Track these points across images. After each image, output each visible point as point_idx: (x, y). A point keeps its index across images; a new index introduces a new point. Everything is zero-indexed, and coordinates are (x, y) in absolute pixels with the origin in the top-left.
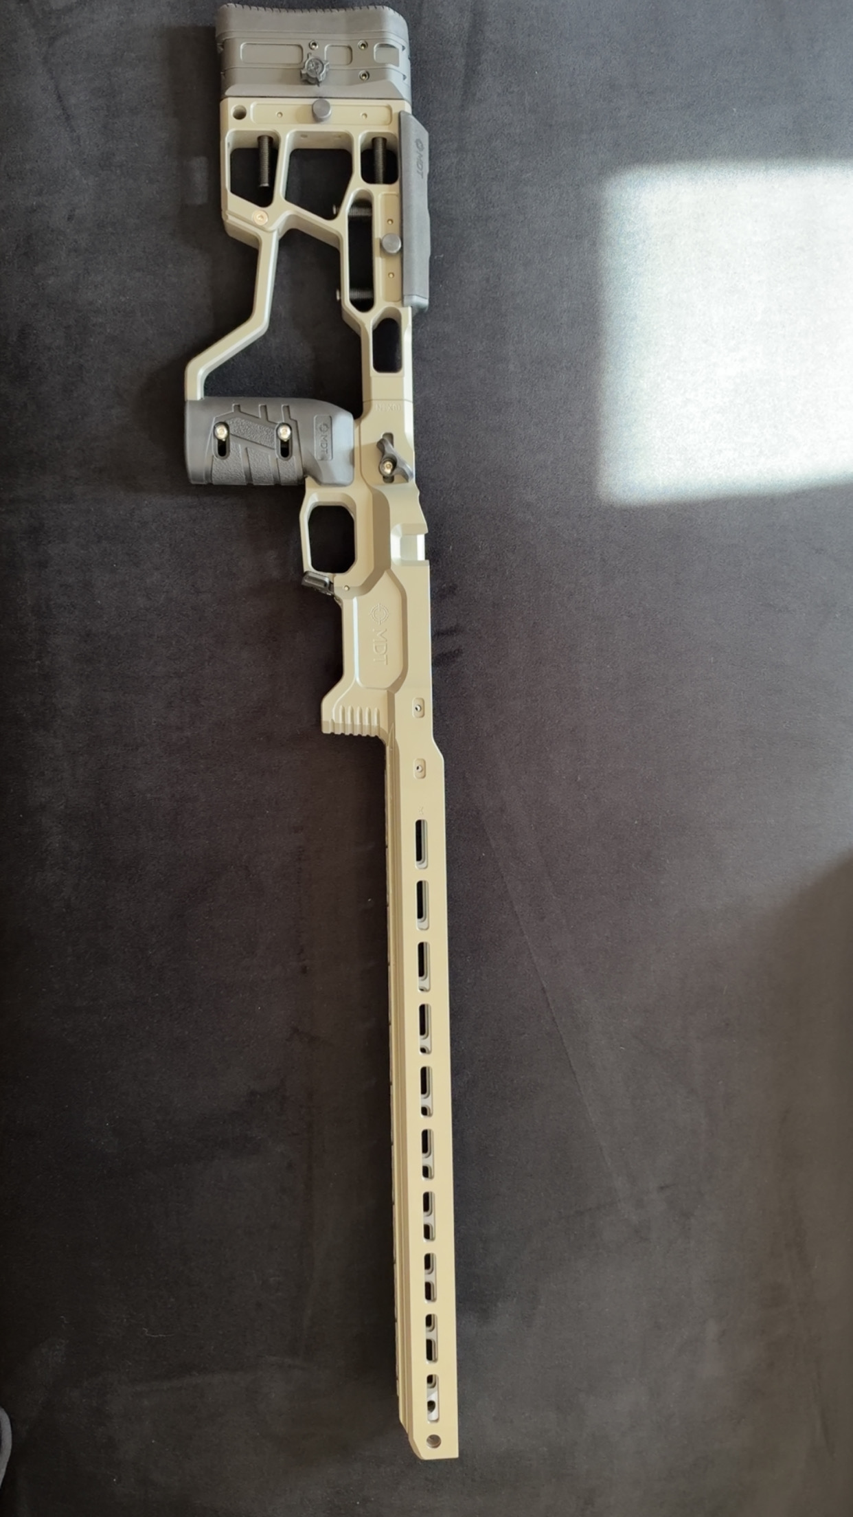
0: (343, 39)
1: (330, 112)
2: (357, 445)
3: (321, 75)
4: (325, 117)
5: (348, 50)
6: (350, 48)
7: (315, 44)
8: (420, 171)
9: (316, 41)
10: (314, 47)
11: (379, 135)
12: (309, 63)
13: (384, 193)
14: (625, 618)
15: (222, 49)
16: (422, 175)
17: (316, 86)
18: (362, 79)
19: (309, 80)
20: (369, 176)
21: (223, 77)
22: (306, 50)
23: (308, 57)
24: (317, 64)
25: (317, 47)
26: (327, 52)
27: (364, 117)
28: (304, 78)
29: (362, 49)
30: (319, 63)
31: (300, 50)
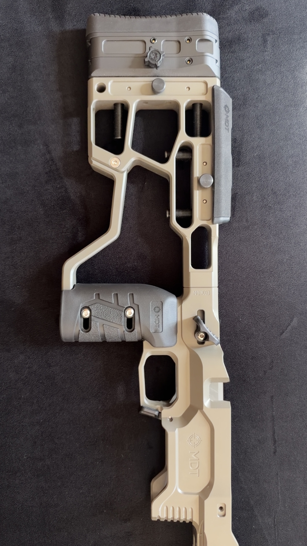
0: (174, 36)
1: (165, 87)
2: (179, 319)
3: (159, 62)
4: (161, 91)
5: (178, 43)
6: (179, 42)
7: (155, 40)
8: (227, 128)
9: (155, 38)
10: (154, 41)
11: (198, 102)
12: (150, 54)
13: (200, 143)
15: (90, 44)
16: (228, 130)
17: (155, 69)
18: (187, 63)
19: (151, 65)
20: (191, 132)
21: (90, 64)
22: (148, 44)
23: (150, 49)
24: (156, 54)
25: (156, 41)
26: (163, 44)
27: (188, 89)
28: (147, 64)
29: (187, 43)
30: (157, 53)
31: (144, 44)
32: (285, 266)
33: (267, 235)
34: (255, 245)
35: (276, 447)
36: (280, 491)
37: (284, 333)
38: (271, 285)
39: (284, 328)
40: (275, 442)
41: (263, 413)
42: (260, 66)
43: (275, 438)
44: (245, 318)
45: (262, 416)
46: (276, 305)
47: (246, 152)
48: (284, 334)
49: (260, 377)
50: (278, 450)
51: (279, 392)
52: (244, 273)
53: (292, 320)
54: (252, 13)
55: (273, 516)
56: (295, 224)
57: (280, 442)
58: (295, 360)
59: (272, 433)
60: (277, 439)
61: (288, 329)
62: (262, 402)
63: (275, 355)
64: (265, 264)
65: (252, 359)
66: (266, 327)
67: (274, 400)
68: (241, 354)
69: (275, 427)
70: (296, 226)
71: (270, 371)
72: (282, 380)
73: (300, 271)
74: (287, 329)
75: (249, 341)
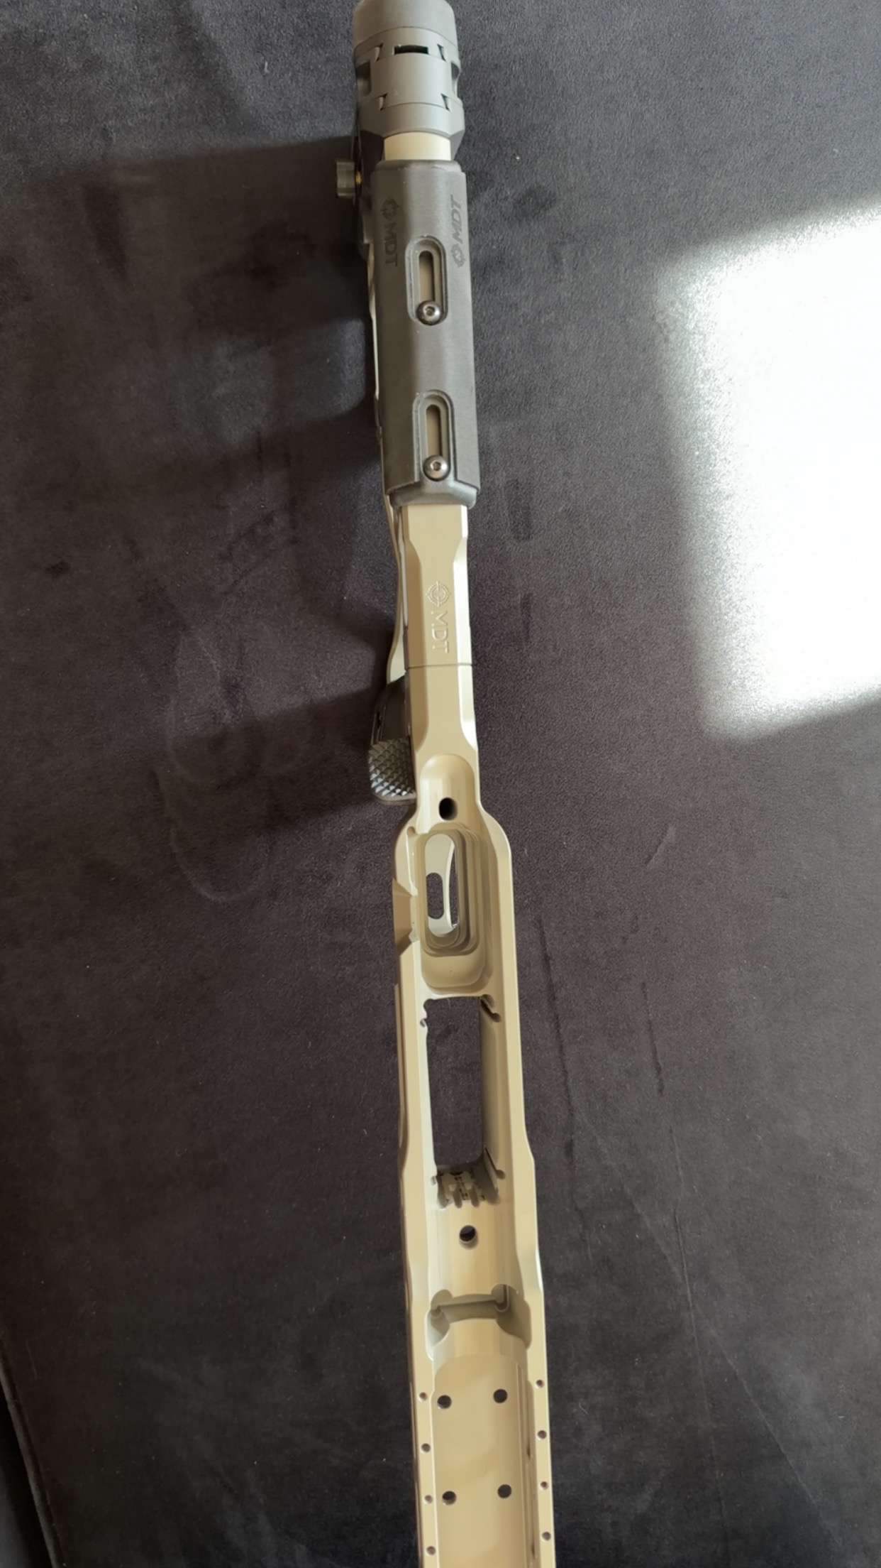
32: (639, 728)
33: (598, 672)
34: (575, 694)
35: (661, 1080)
36: (679, 1161)
37: (651, 859)
38: (615, 769)
39: (650, 851)
40: (659, 1070)
41: (628, 1018)
42: (553, 314)
43: (658, 1064)
44: (573, 838)
45: (628, 1025)
46: (630, 807)
47: (541, 506)
48: (651, 861)
49: (616, 950)
50: (666, 1084)
51: (656, 975)
52: (560, 753)
53: (666, 832)
54: (520, 203)
55: (672, 1210)
56: (652, 644)
57: (668, 1070)
58: (681, 909)
59: (651, 1055)
60: (661, 1064)
61: (658, 850)
62: (626, 998)
63: (640, 904)
64: (601, 730)
65: (597, 917)
66: (615, 851)
67: (648, 990)
68: (574, 911)
69: (655, 1042)
70: (654, 647)
71: (634, 935)
72: (659, 951)
73: (670, 735)
74: (656, 851)
75: (585, 884)
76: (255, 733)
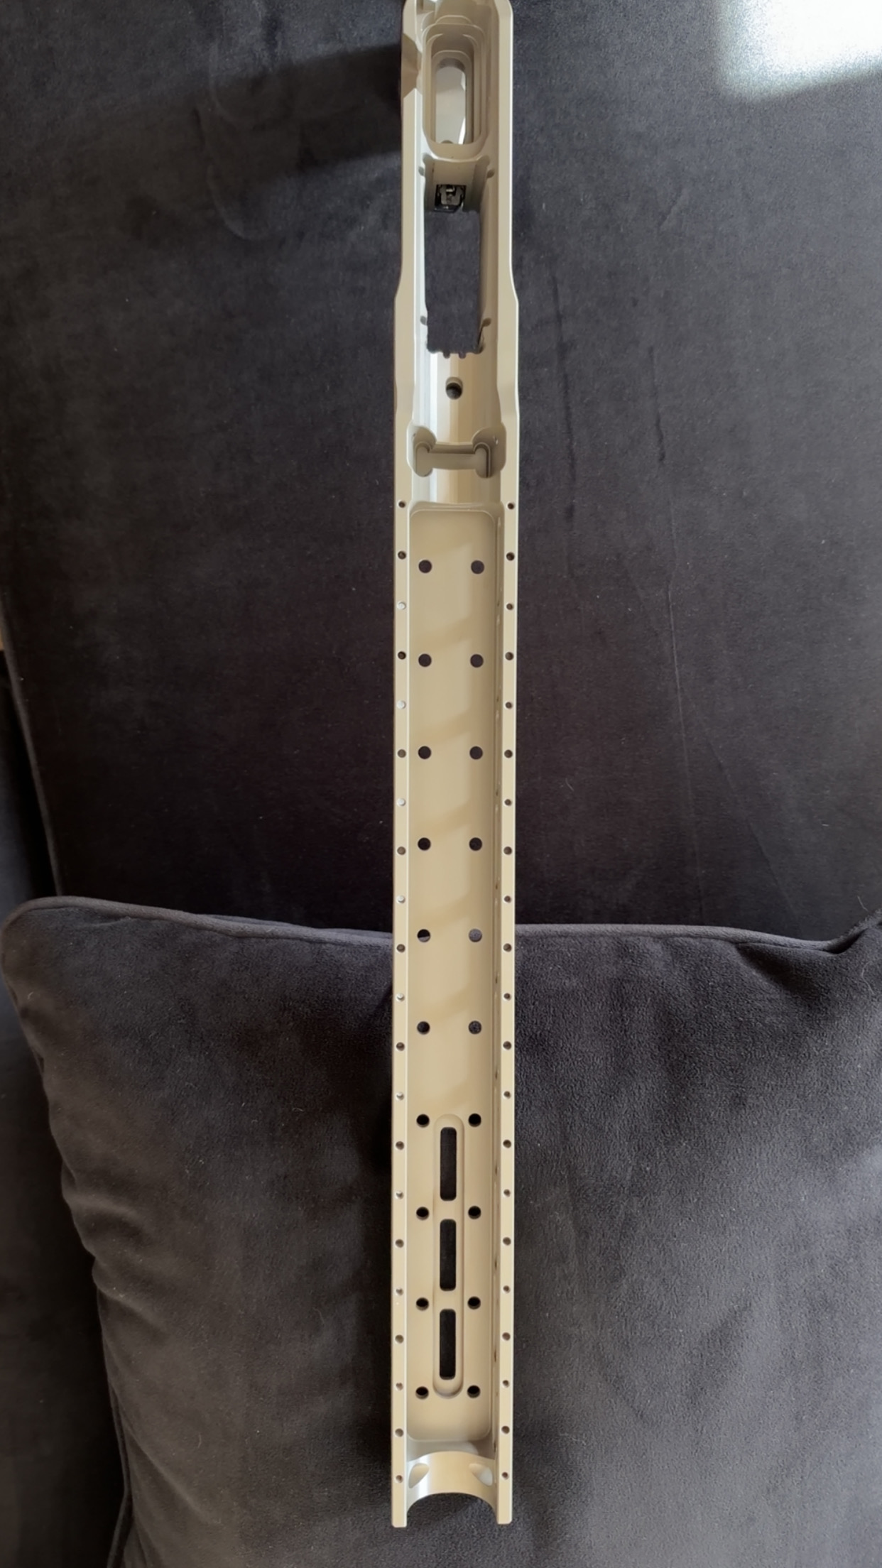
14: (784, 271)
35: (662, 448)
39: (665, 212)
40: (661, 439)
41: (635, 382)
43: (660, 432)
45: (634, 389)
46: (647, 166)
48: (665, 222)
53: (680, 193)
55: (666, 586)
57: (670, 439)
60: (663, 432)
62: (633, 361)
63: (652, 266)
66: (631, 211)
69: (659, 409)
71: (645, 297)
75: (600, 242)
76: (291, 74)
